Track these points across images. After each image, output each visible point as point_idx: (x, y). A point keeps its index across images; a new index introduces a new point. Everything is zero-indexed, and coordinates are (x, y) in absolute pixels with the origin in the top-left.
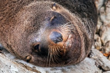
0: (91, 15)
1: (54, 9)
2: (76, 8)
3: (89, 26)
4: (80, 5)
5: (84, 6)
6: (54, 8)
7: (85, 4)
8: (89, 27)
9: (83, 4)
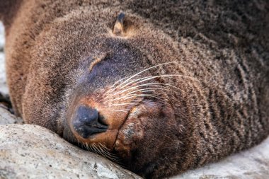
0: (253, 40)
1: (117, 29)
2: (201, 22)
3: (241, 69)
4: (220, 15)
5: (233, 18)
6: (118, 26)
7: (238, 11)
8: (242, 72)
9: (229, 11)
